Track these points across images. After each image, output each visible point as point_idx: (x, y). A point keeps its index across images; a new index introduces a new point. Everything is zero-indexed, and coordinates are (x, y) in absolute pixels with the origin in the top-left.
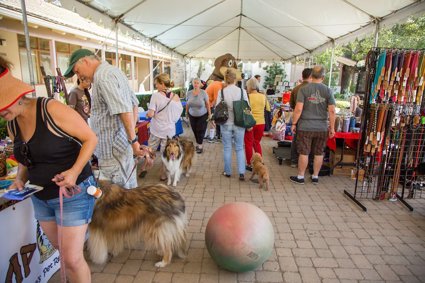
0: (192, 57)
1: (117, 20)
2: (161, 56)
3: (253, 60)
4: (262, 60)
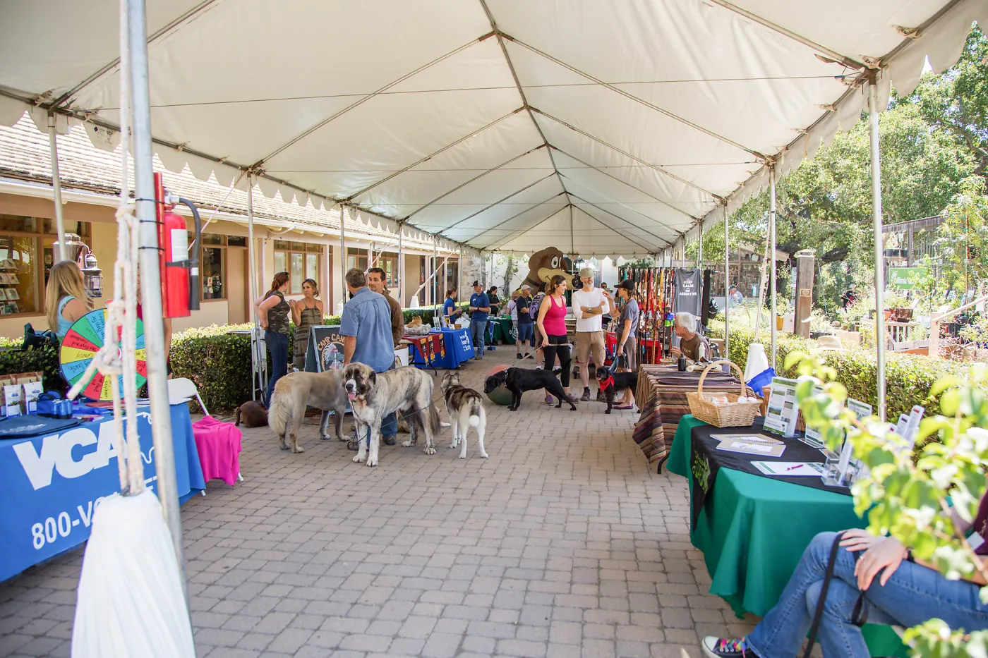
0: (495, 250)
1: (401, 222)
2: (445, 250)
3: (600, 255)
4: (614, 254)
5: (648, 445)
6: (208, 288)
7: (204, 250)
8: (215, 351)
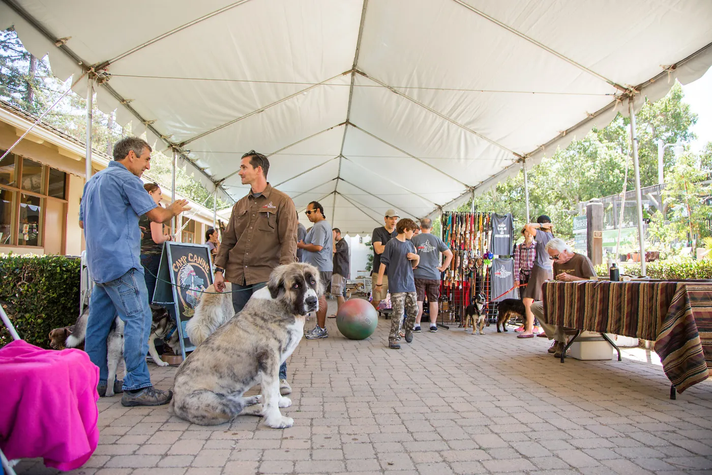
1: (217, 184)
4: (363, 232)
5: (671, 362)
6: (24, 234)
7: (22, 195)
8: (34, 273)
